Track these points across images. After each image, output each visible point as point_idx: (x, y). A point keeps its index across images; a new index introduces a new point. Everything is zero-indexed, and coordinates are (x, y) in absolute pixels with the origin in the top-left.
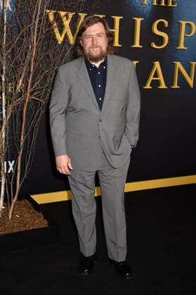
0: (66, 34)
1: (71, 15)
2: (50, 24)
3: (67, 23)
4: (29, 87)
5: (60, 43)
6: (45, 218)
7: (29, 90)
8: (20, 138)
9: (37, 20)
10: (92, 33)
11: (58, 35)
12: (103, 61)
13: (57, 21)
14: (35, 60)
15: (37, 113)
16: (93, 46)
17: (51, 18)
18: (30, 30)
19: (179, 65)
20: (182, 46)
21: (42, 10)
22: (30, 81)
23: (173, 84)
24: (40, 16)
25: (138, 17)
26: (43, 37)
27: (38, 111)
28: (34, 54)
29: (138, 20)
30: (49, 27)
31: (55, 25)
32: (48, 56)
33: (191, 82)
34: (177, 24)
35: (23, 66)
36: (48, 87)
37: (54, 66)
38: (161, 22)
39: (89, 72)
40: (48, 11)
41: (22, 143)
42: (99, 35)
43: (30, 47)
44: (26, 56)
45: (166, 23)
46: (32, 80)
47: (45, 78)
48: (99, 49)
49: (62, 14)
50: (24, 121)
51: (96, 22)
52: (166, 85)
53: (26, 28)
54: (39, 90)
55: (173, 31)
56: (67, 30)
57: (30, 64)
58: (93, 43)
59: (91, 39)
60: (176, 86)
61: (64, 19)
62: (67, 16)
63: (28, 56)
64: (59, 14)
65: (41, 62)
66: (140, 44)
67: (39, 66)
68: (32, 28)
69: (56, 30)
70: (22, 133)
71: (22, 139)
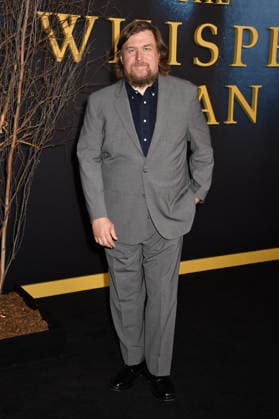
0: (68, 47)
1: (74, 19)
2: (44, 33)
3: (68, 31)
4: (15, 125)
5: (59, 60)
6: (44, 318)
7: (16, 131)
8: (4, 202)
9: (25, 26)
10: (136, 45)
11: (56, 49)
12: (150, 85)
13: (54, 28)
14: (23, 87)
15: (28, 164)
16: (137, 63)
17: (46, 24)
18: (14, 42)
19: (235, 90)
20: (238, 63)
21: (31, 12)
22: (16, 117)
23: (226, 119)
24: (29, 21)
25: (175, 21)
26: (34, 51)
27: (30, 161)
28: (21, 78)
29: (174, 26)
30: (43, 37)
31: (52, 33)
32: (42, 80)
33: (253, 114)
34: (230, 31)
35: (6, 95)
36: (43, 126)
37: (51, 95)
38: (207, 27)
39: (131, 101)
40: (41, 13)
41: (7, 209)
42: (145, 48)
43: (15, 67)
44: (9, 80)
45: (215, 28)
46: (20, 116)
47: (39, 112)
48: (145, 67)
49: (62, 17)
50: (9, 176)
51: (142, 29)
52: (217, 120)
53: (8, 39)
54: (31, 130)
55: (224, 40)
56: (70, 40)
57: (16, 92)
58: (137, 58)
59: (134, 53)
60: (231, 121)
61: (65, 25)
62: (68, 20)
63: (12, 80)
64: (57, 18)
65: (33, 89)
66: (178, 61)
67: (29, 94)
68: (16, 39)
69: (53, 42)
70: (7, 194)
71: (7, 203)
